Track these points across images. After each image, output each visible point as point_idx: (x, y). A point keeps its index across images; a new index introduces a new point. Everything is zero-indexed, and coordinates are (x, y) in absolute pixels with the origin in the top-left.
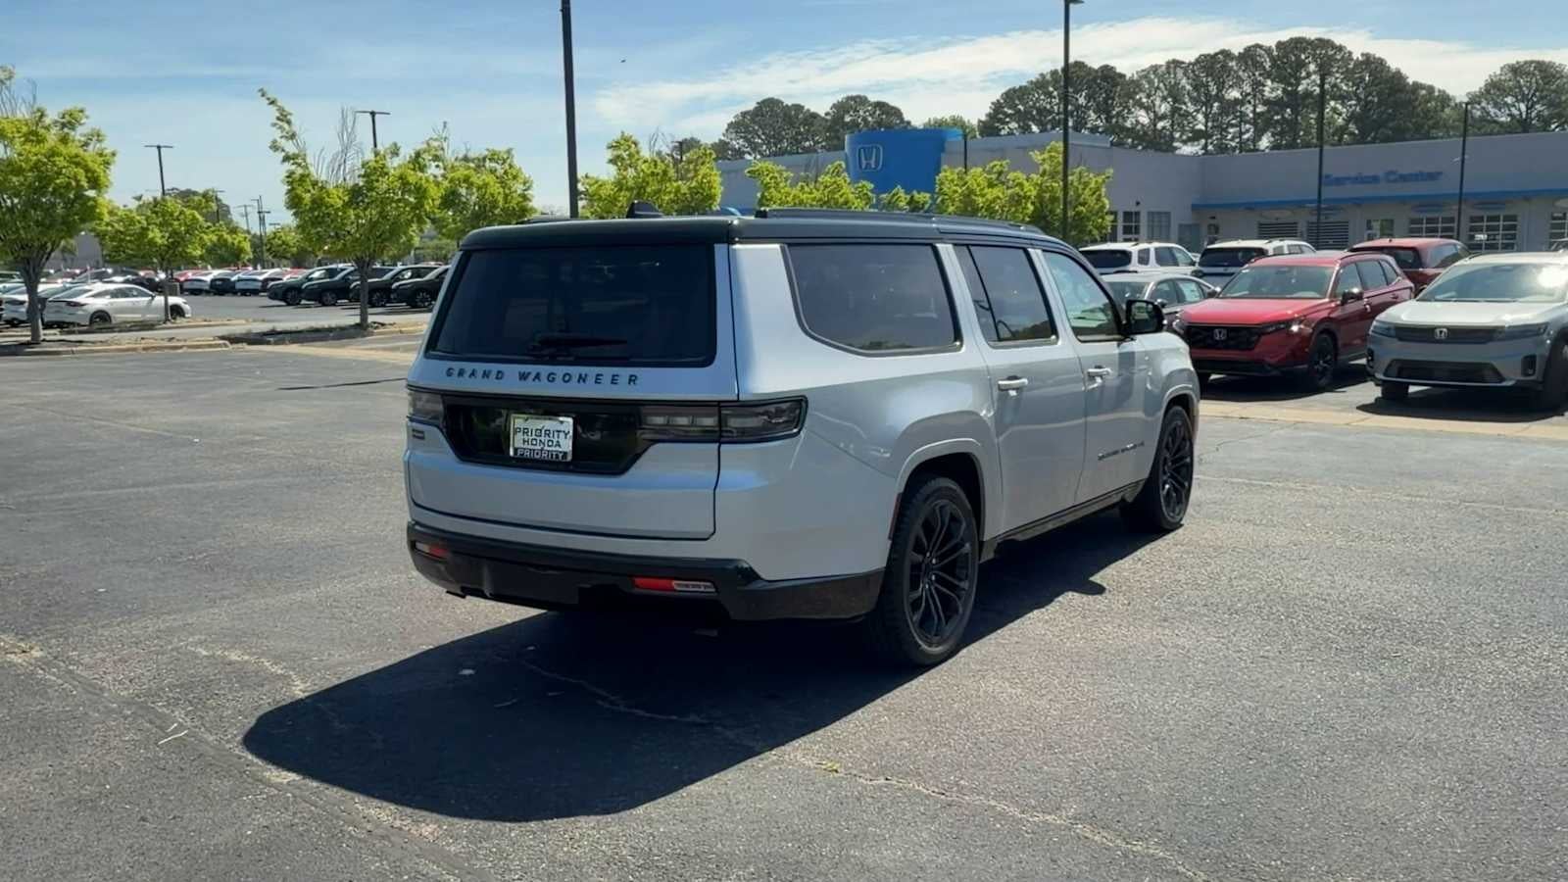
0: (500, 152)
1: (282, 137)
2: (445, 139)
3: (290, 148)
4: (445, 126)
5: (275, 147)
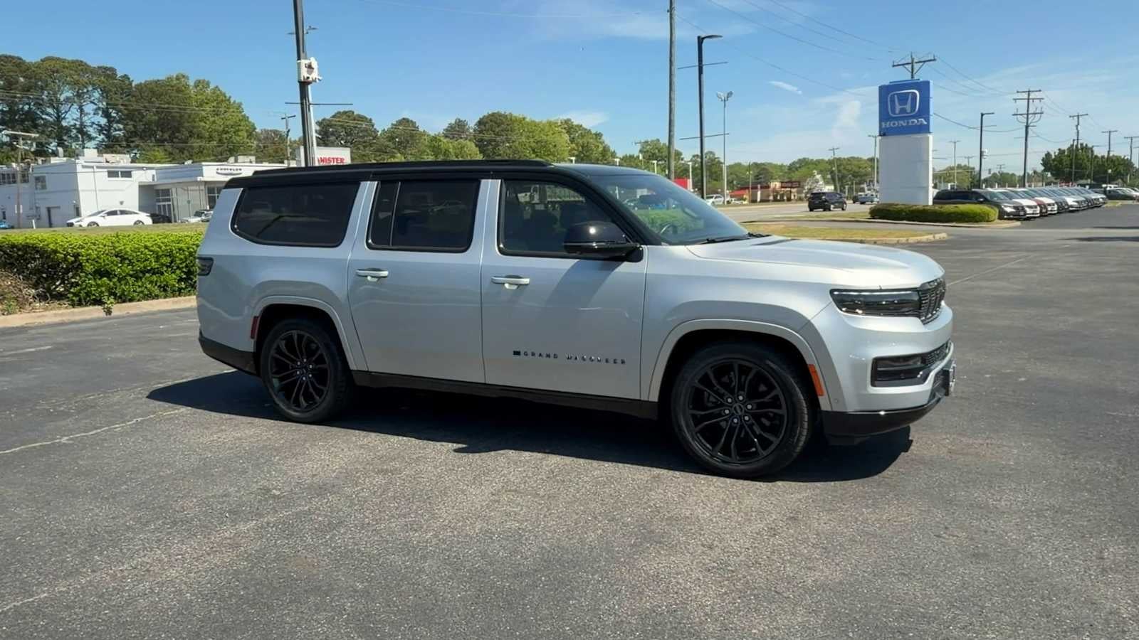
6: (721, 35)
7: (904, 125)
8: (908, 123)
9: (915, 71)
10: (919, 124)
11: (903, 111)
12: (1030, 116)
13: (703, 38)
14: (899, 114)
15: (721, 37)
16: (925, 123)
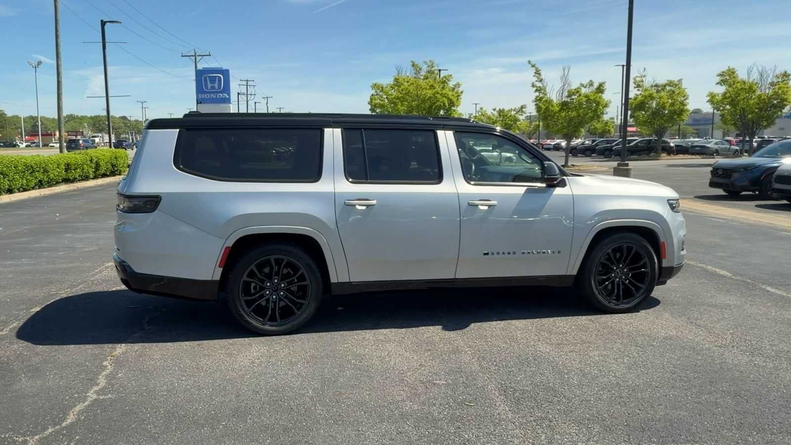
0: (674, 81)
1: (536, 81)
2: (644, 76)
3: (539, 84)
4: (644, 70)
5: (533, 86)
6: (121, 21)
7: (214, 97)
8: (217, 96)
9: (197, 61)
10: (224, 97)
11: (213, 88)
12: (248, 96)
13: (106, 22)
14: (211, 89)
15: (121, 23)
16: (228, 97)
